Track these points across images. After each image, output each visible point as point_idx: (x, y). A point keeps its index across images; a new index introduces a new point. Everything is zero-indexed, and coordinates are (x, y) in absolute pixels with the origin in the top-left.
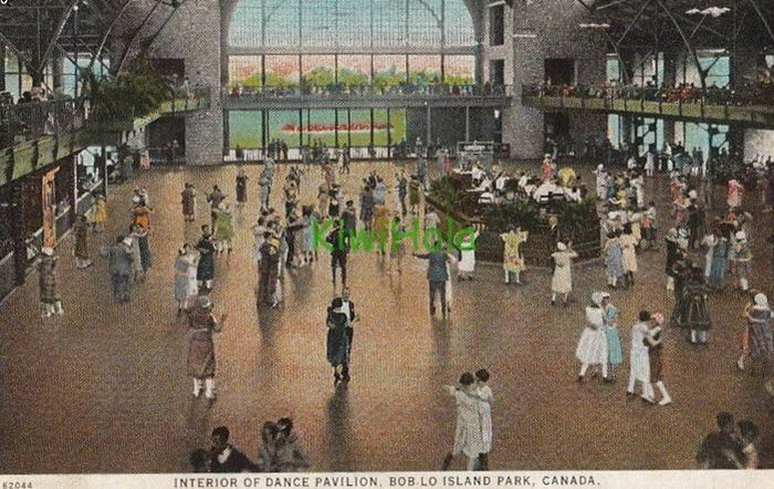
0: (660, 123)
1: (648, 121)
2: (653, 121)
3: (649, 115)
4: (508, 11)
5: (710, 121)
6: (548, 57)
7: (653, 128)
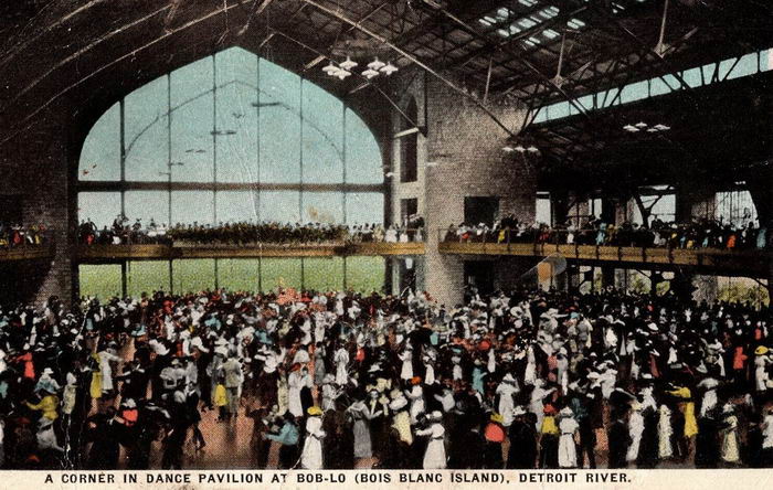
0: (598, 271)
1: (584, 269)
2: (589, 268)
3: (586, 262)
4: (421, 141)
5: (652, 267)
6: (468, 195)
7: (589, 276)
